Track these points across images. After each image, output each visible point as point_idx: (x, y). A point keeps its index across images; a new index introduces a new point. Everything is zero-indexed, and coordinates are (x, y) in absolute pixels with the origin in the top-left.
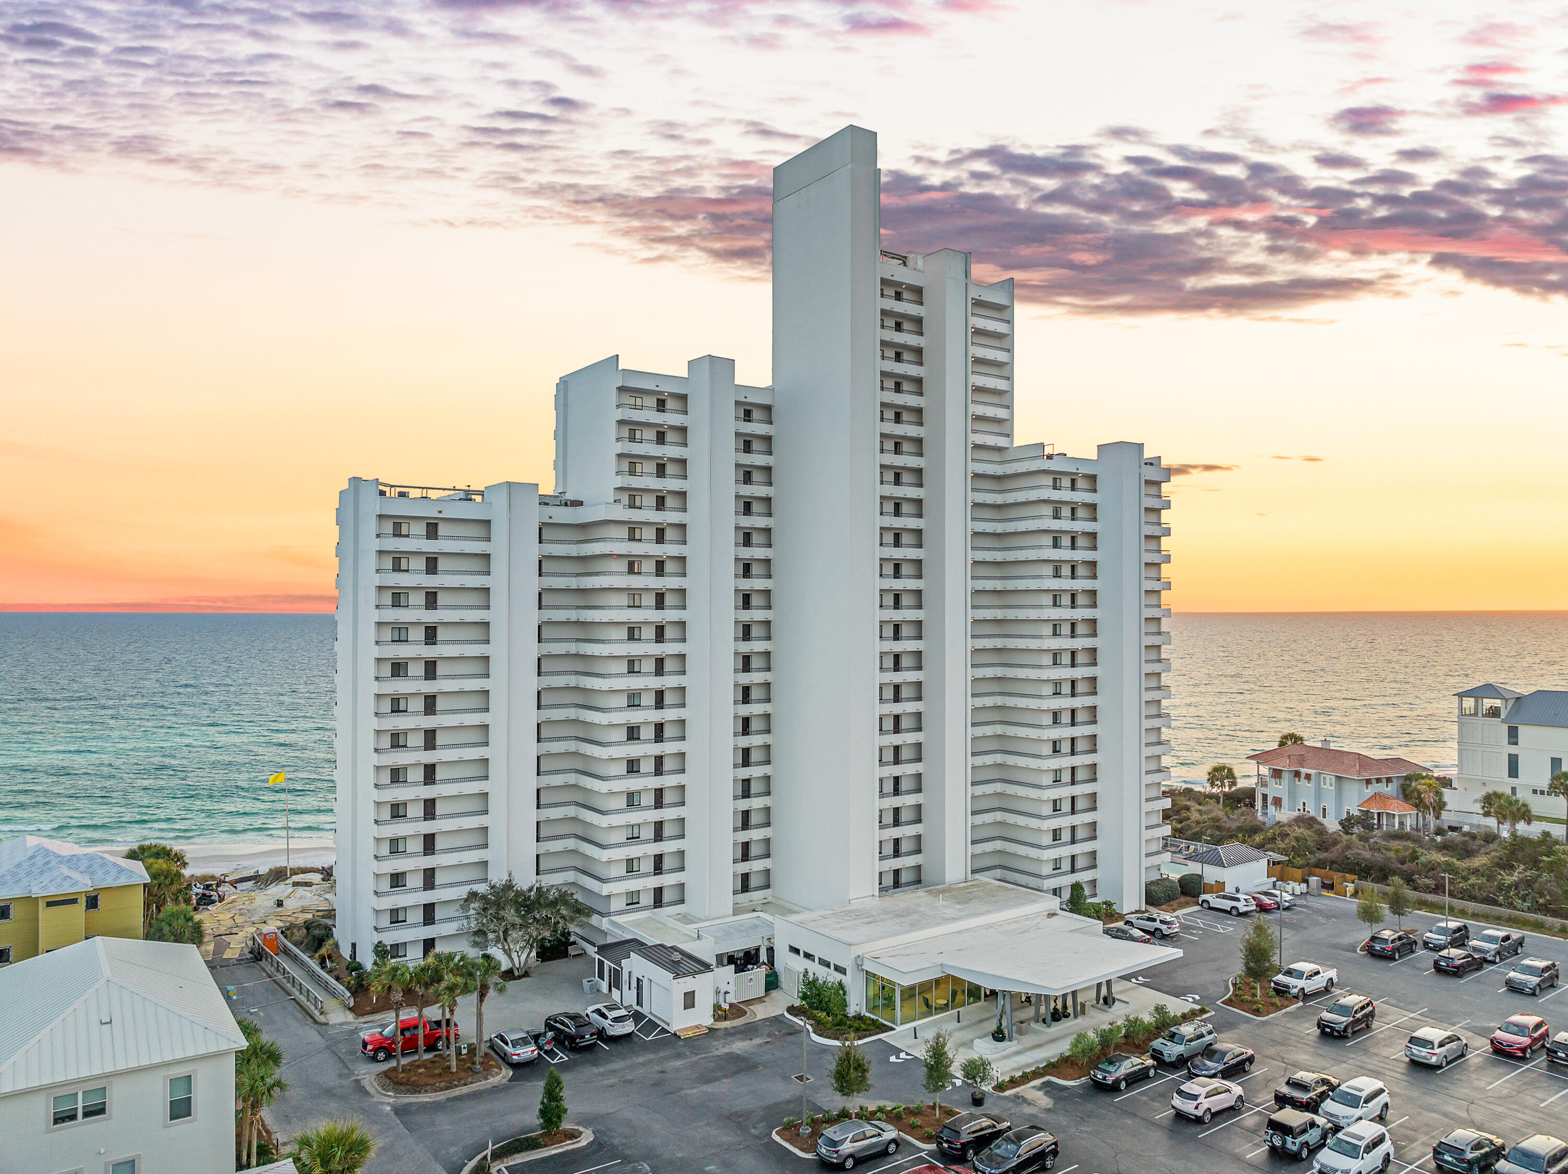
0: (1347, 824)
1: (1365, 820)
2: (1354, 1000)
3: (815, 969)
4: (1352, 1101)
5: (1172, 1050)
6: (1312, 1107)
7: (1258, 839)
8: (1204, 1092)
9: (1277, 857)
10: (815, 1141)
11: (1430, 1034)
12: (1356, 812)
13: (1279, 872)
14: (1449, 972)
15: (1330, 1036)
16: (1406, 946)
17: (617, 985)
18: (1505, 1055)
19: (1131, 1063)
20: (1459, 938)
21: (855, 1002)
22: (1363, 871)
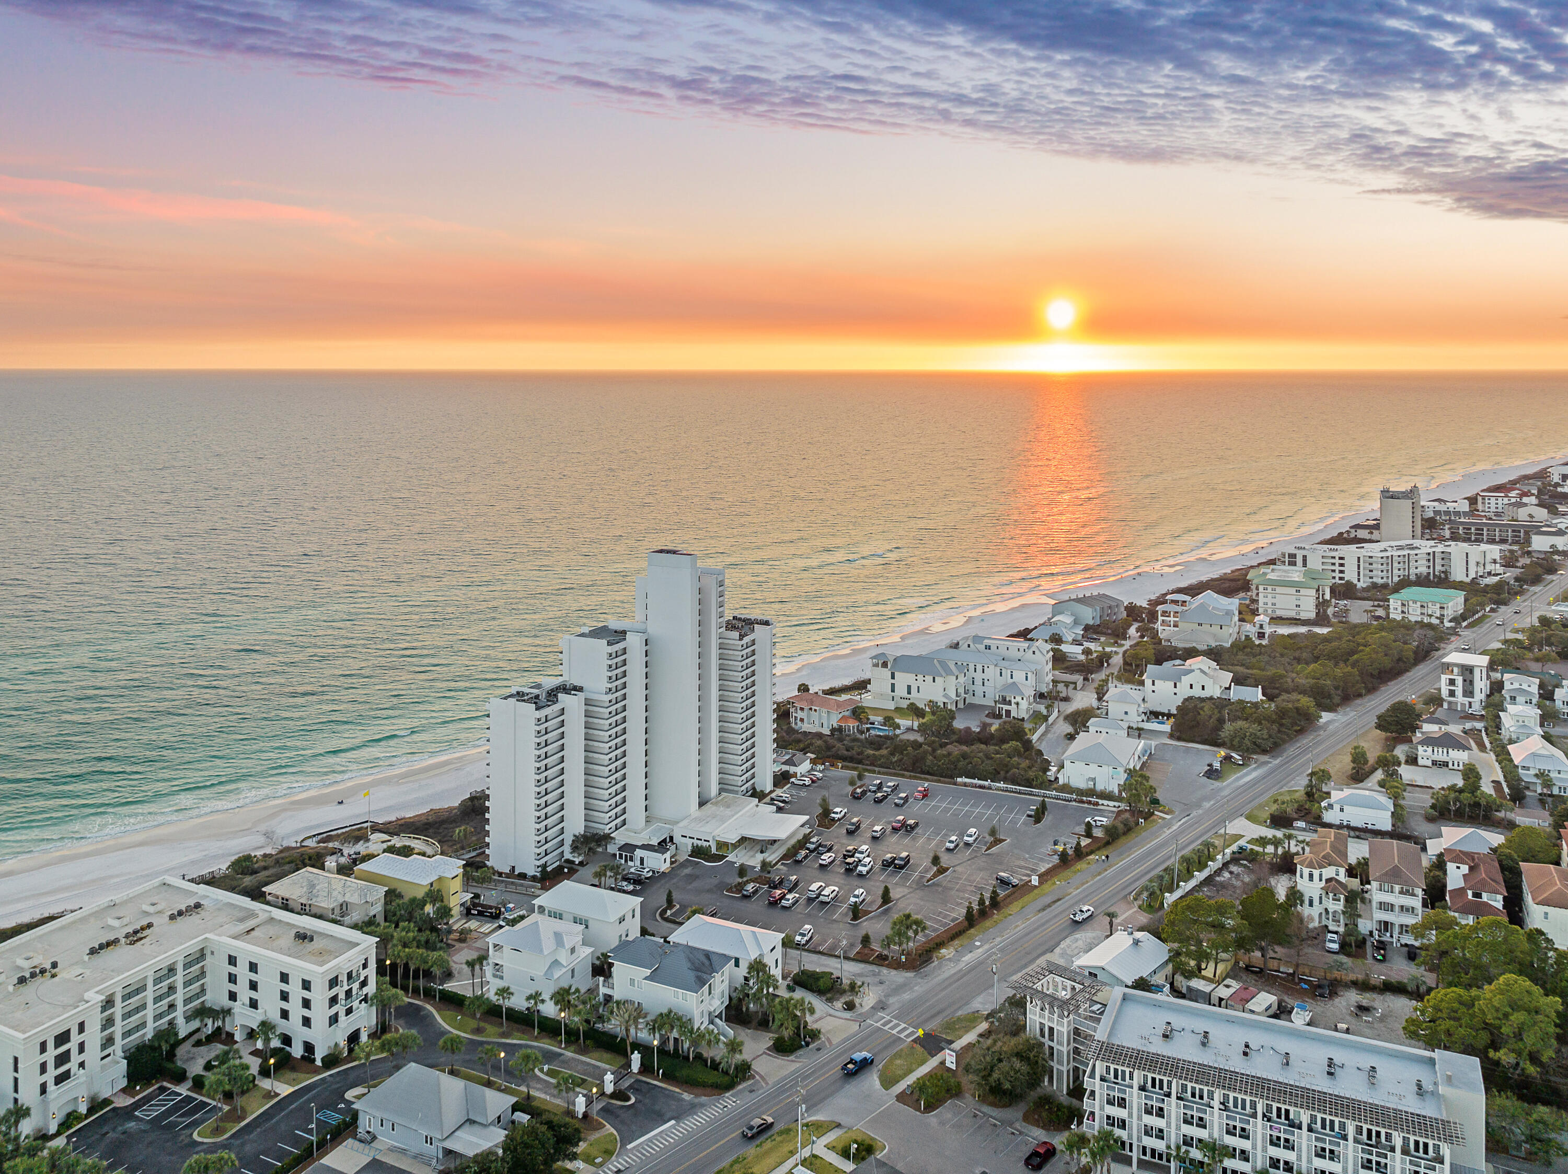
0: (833, 730)
1: (840, 729)
2: (855, 820)
3: (696, 842)
4: (862, 853)
5: (812, 847)
6: (852, 856)
7: (802, 746)
8: (826, 858)
9: (813, 756)
10: (739, 891)
11: (877, 828)
12: (835, 725)
13: (813, 762)
14: (878, 801)
15: (850, 833)
16: (864, 793)
17: (631, 860)
18: (895, 830)
19: (803, 853)
20: (880, 787)
21: (714, 850)
22: (844, 759)
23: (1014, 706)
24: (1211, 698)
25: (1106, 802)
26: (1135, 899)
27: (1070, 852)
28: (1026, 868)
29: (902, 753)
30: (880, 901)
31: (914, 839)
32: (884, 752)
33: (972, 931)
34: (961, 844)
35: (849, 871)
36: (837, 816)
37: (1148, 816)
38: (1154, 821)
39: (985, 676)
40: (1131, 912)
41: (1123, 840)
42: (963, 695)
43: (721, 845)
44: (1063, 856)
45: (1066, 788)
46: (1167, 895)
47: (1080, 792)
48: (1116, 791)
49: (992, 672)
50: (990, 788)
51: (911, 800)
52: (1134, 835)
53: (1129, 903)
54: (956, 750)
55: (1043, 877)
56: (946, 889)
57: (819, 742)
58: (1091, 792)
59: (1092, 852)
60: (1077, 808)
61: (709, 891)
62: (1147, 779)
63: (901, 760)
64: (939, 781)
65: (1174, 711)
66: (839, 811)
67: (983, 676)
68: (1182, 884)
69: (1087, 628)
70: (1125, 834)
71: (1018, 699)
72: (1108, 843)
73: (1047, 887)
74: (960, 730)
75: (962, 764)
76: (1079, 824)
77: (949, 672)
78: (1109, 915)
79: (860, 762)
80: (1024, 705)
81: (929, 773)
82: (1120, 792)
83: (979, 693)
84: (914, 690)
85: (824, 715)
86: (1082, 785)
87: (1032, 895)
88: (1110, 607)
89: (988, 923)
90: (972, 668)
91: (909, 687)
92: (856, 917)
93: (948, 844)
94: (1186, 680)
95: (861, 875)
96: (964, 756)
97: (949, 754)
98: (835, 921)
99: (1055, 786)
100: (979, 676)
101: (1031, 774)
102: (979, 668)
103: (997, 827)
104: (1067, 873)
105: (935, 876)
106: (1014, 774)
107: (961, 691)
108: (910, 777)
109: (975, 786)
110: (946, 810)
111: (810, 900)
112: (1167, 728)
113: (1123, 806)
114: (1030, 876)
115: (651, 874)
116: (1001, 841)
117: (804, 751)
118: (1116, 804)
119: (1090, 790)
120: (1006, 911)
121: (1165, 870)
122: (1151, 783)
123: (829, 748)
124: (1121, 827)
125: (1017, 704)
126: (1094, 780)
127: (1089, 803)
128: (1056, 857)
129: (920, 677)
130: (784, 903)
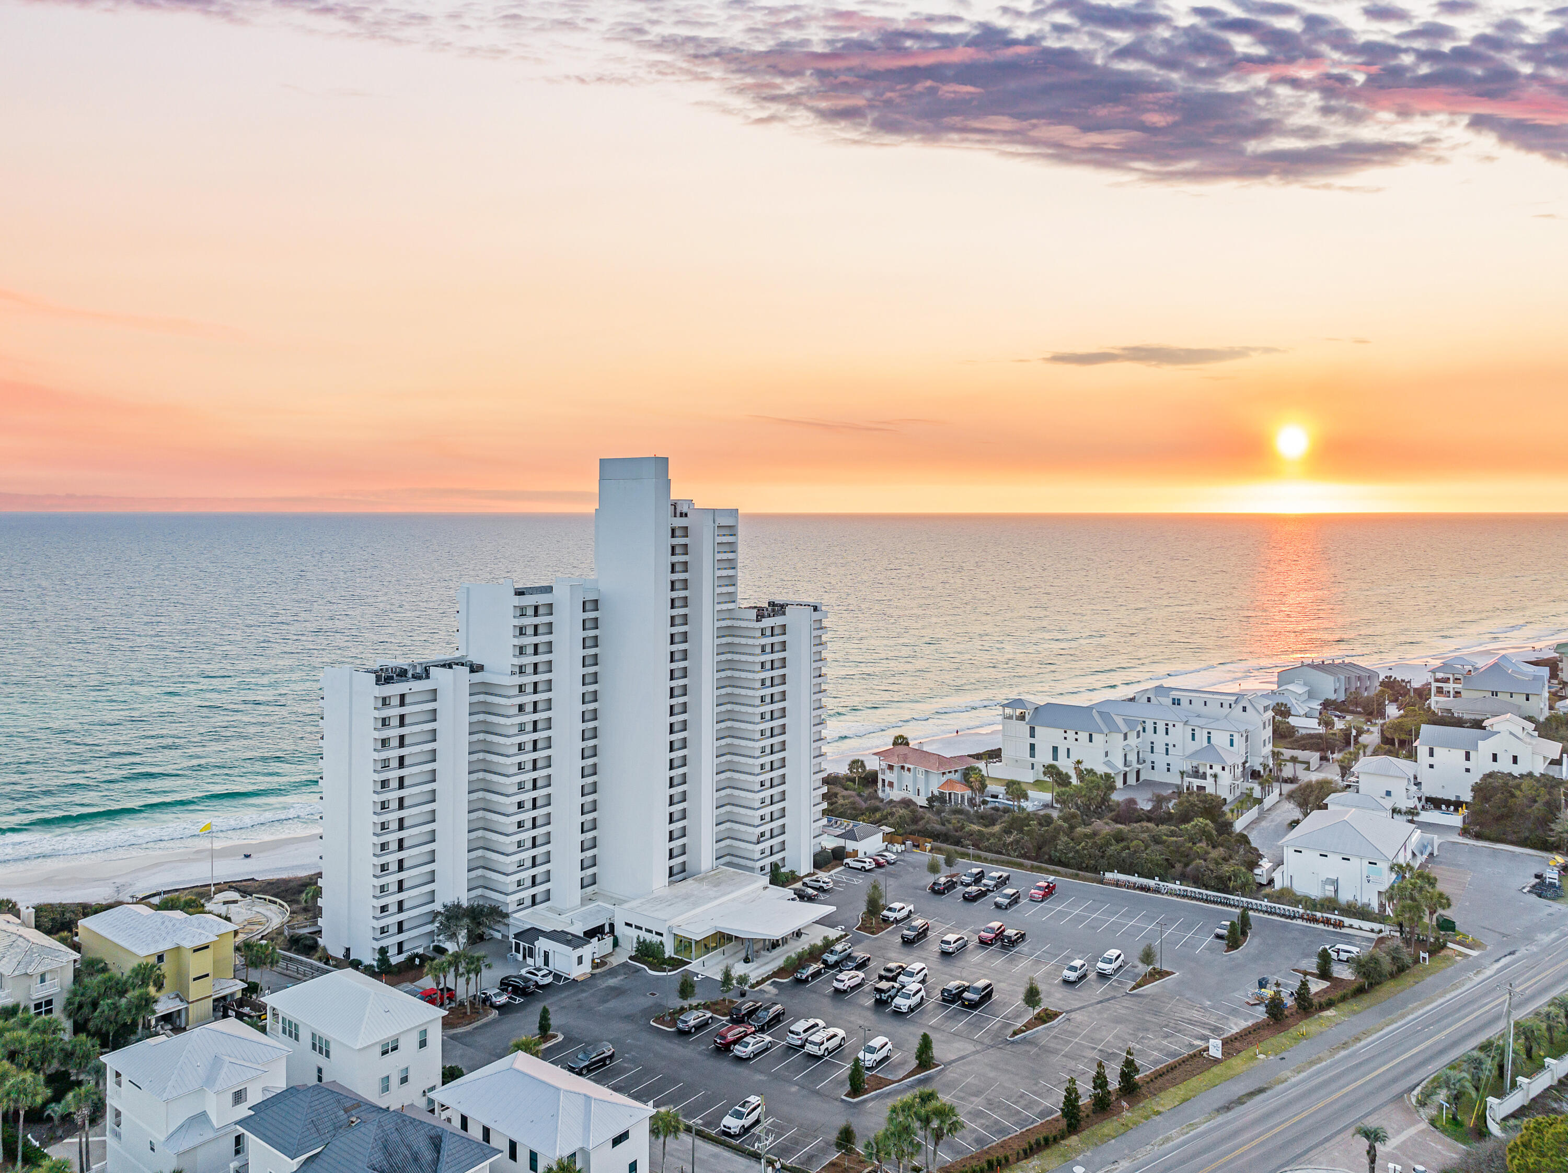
0: (931, 800)
1: (941, 798)
2: (920, 922)
3: (643, 935)
4: (911, 975)
5: (832, 959)
6: (894, 979)
7: (878, 815)
8: (848, 978)
9: (888, 829)
10: (673, 1023)
11: (951, 937)
12: (936, 793)
13: (889, 839)
14: (970, 899)
15: (908, 942)
16: (951, 885)
17: (531, 956)
18: (983, 943)
19: (813, 968)
20: (978, 878)
21: (669, 951)
22: (936, 836)
23: (1210, 780)
24: (1530, 775)
25: (1356, 923)
26: (1422, 1104)
27: (1289, 1002)
28: (1203, 1025)
29: (1021, 831)
30: (914, 1063)
31: (1011, 960)
32: (997, 828)
33: (1073, 1140)
34: (1092, 975)
35: (881, 1004)
36: (892, 915)
37: (1436, 949)
38: (1448, 958)
39: (1170, 739)
40: (1412, 1131)
41: (1389, 986)
42: (1136, 766)
43: (684, 944)
44: (1275, 1008)
45: (1286, 896)
46: (1491, 1100)
47: (1311, 904)
48: (1375, 905)
49: (1179, 734)
50: (1157, 891)
51: (1023, 901)
52: (1411, 980)
53: (1407, 1110)
54: (1104, 827)
55: (1232, 1045)
56: (1047, 1050)
57: (902, 811)
58: (1330, 904)
59: (1330, 1004)
60: (1304, 931)
61: (629, 1018)
62: (1432, 882)
63: (1017, 842)
64: (1076, 877)
65: (1467, 797)
66: (899, 907)
67: (1167, 739)
68: (1520, 1079)
69: (1326, 704)
70: (1393, 976)
71: (1217, 769)
72: (1360, 991)
73: (1238, 1063)
74: (1118, 804)
75: (1113, 849)
76: (1307, 956)
77: (1113, 728)
78: (1367, 1134)
79: (957, 843)
80: (1226, 778)
81: (1060, 863)
82: (1382, 906)
83: (1161, 765)
84: (1062, 753)
85: (921, 776)
86: (1316, 892)
87: (1208, 1076)
88: (1359, 678)
89: (1108, 1127)
90: (1149, 726)
91: (1055, 749)
92: (856, 1090)
93: (1066, 973)
94: (1485, 747)
95: (898, 1013)
96: (1119, 838)
97: (1095, 834)
98: (817, 1093)
99: (1267, 890)
100: (1160, 739)
101: (1227, 869)
102: (1161, 728)
103: (1157, 951)
104: (1281, 1039)
105: (1028, 1026)
106: (1197, 869)
107: (1132, 758)
108: (1032, 869)
109: (1135, 887)
110: (1079, 919)
111: (792, 1049)
112: (1456, 820)
113: (1387, 930)
114: (1206, 1038)
115: (550, 979)
116: (1162, 974)
117: (879, 823)
118: (1376, 926)
119: (1329, 900)
120: (1151, 1104)
121: (1485, 1047)
122: (1440, 887)
123: (915, 820)
124: (1387, 965)
125: (1215, 776)
126: (1335, 883)
127: (1327, 922)
128: (1262, 1009)
129: (1071, 734)
130: (739, 1050)
